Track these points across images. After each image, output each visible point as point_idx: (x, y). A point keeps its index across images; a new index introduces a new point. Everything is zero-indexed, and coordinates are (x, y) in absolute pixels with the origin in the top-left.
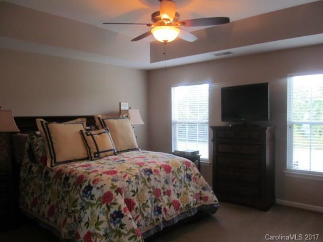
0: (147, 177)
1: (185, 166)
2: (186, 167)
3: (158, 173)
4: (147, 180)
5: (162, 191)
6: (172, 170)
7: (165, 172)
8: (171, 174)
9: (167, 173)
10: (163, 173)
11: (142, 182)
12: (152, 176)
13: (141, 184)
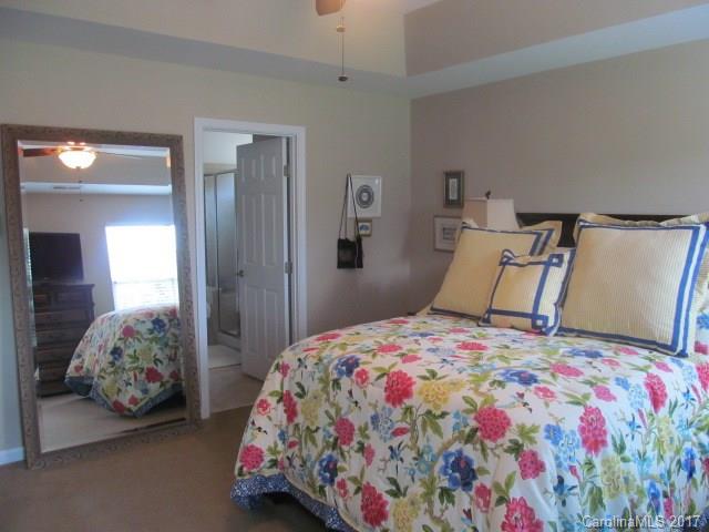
0: (336, 376)
1: (473, 423)
2: (475, 431)
3: (363, 382)
4: (331, 383)
5: (357, 438)
6: (407, 402)
7: (384, 394)
8: (397, 413)
9: (388, 399)
10: (377, 392)
11: (321, 380)
12: (345, 382)
13: (316, 381)
